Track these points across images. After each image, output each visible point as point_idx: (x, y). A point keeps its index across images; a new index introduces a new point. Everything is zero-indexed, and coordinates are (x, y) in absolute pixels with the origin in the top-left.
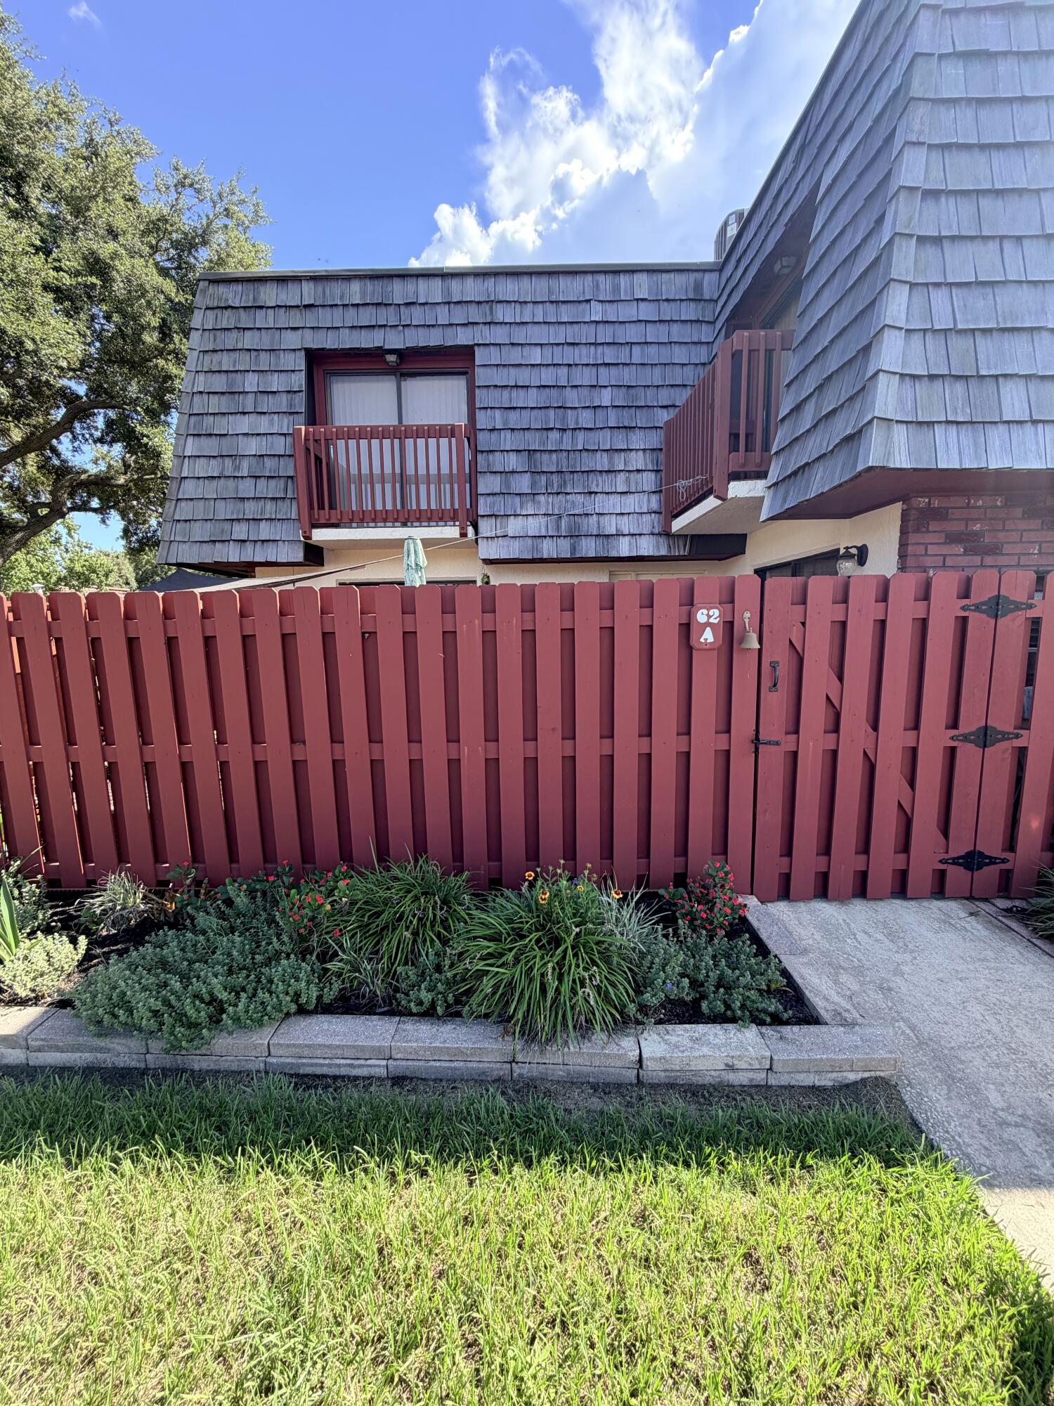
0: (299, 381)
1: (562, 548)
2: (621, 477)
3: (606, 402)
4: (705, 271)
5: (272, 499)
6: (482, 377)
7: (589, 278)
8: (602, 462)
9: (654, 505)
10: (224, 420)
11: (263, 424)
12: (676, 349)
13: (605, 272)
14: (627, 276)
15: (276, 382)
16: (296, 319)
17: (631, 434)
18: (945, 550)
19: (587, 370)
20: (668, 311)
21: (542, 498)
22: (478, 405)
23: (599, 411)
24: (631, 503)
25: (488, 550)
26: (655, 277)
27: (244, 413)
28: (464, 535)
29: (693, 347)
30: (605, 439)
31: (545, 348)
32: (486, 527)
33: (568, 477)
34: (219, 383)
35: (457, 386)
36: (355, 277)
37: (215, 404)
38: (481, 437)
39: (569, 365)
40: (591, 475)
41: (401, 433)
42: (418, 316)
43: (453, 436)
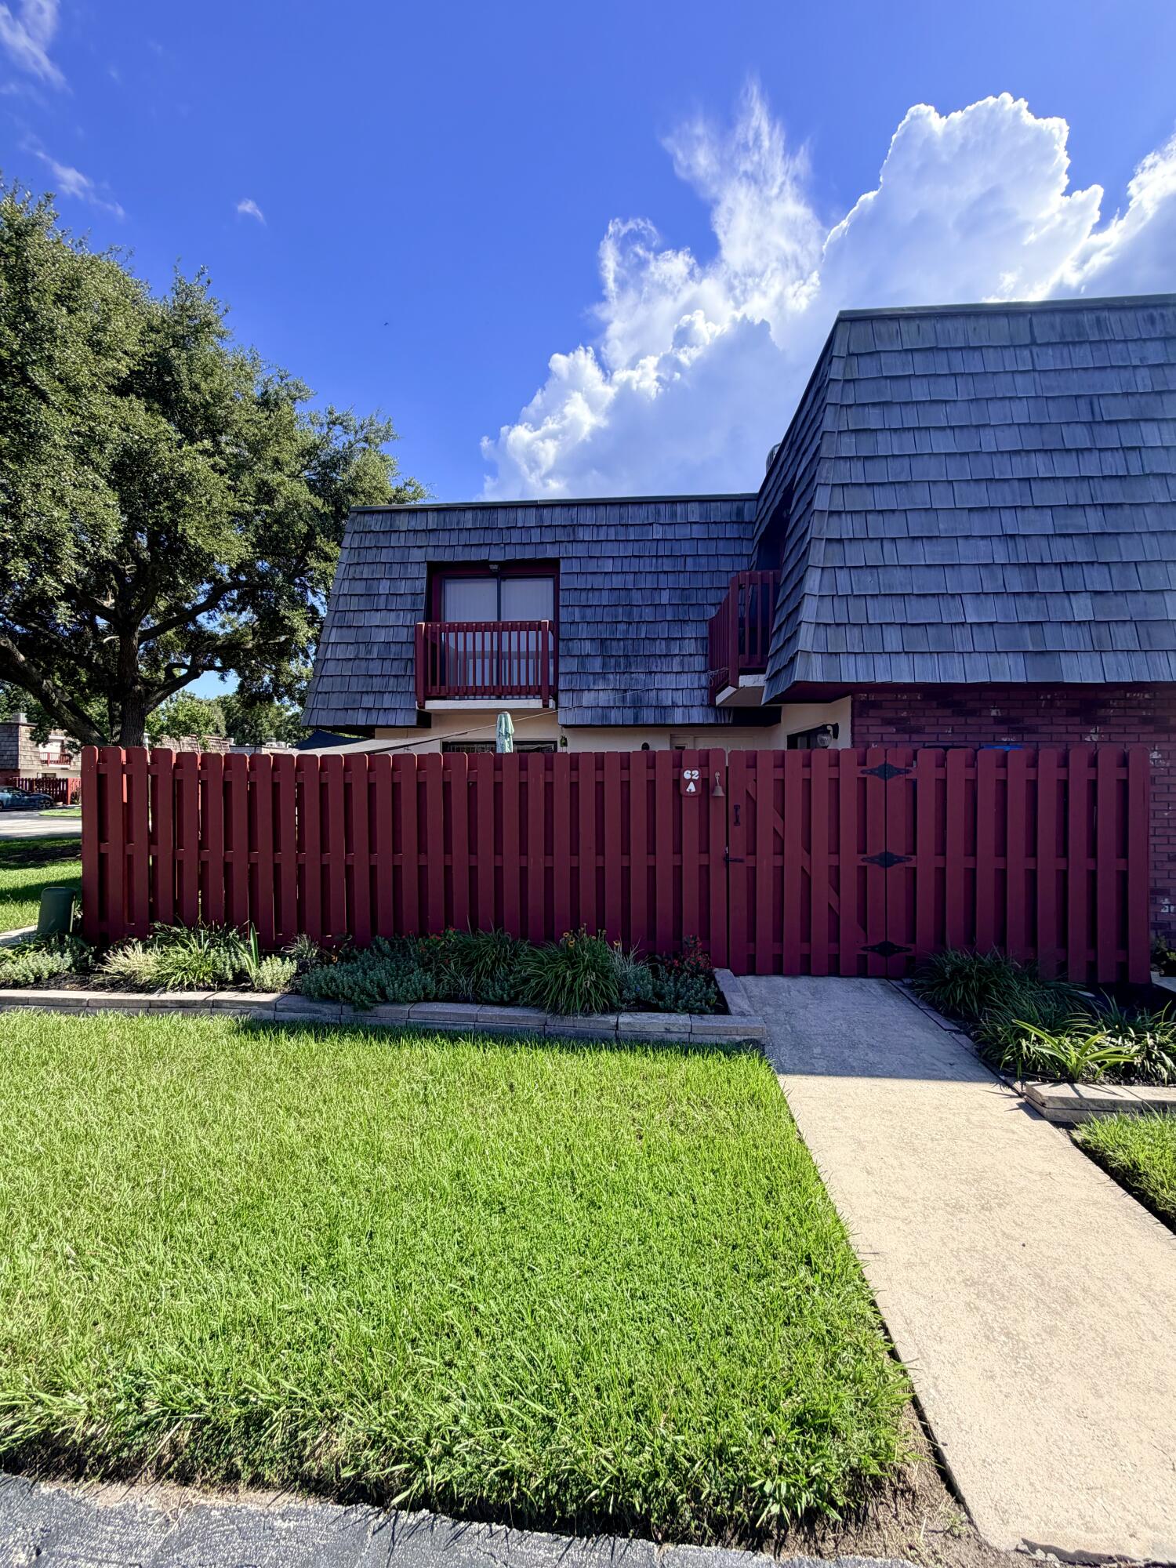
0: (421, 585)
1: (629, 717)
2: (677, 660)
3: (665, 601)
4: (745, 500)
5: (395, 676)
6: (565, 582)
7: (653, 506)
8: (660, 648)
9: (704, 682)
10: (362, 615)
11: (392, 619)
12: (722, 560)
13: (665, 502)
14: (683, 505)
15: (403, 587)
16: (422, 540)
17: (684, 626)
18: (882, 730)
19: (649, 577)
20: (715, 531)
21: (611, 676)
22: (561, 603)
23: (658, 608)
24: (685, 681)
25: (564, 718)
26: (705, 505)
27: (377, 610)
28: (546, 705)
29: (736, 558)
30: (663, 630)
31: (616, 560)
32: (564, 699)
33: (632, 659)
34: (360, 587)
35: (547, 586)
36: (469, 508)
37: (354, 603)
38: (562, 628)
39: (635, 573)
40: (652, 659)
41: (499, 627)
42: (516, 536)
43: (540, 629)
